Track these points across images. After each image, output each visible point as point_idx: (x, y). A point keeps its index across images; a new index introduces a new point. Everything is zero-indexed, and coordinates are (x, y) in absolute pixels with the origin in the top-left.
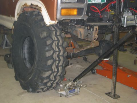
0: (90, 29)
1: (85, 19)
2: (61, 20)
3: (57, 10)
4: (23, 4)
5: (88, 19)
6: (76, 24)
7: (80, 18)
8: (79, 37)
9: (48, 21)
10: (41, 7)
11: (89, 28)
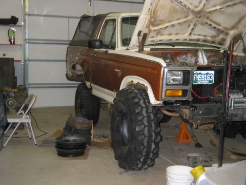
0: (194, 110)
1: (190, 100)
2: (166, 100)
3: (162, 91)
4: (130, 81)
5: (193, 100)
6: (181, 105)
7: (184, 99)
8: (185, 117)
9: (153, 101)
10: (147, 87)
11: (193, 108)
